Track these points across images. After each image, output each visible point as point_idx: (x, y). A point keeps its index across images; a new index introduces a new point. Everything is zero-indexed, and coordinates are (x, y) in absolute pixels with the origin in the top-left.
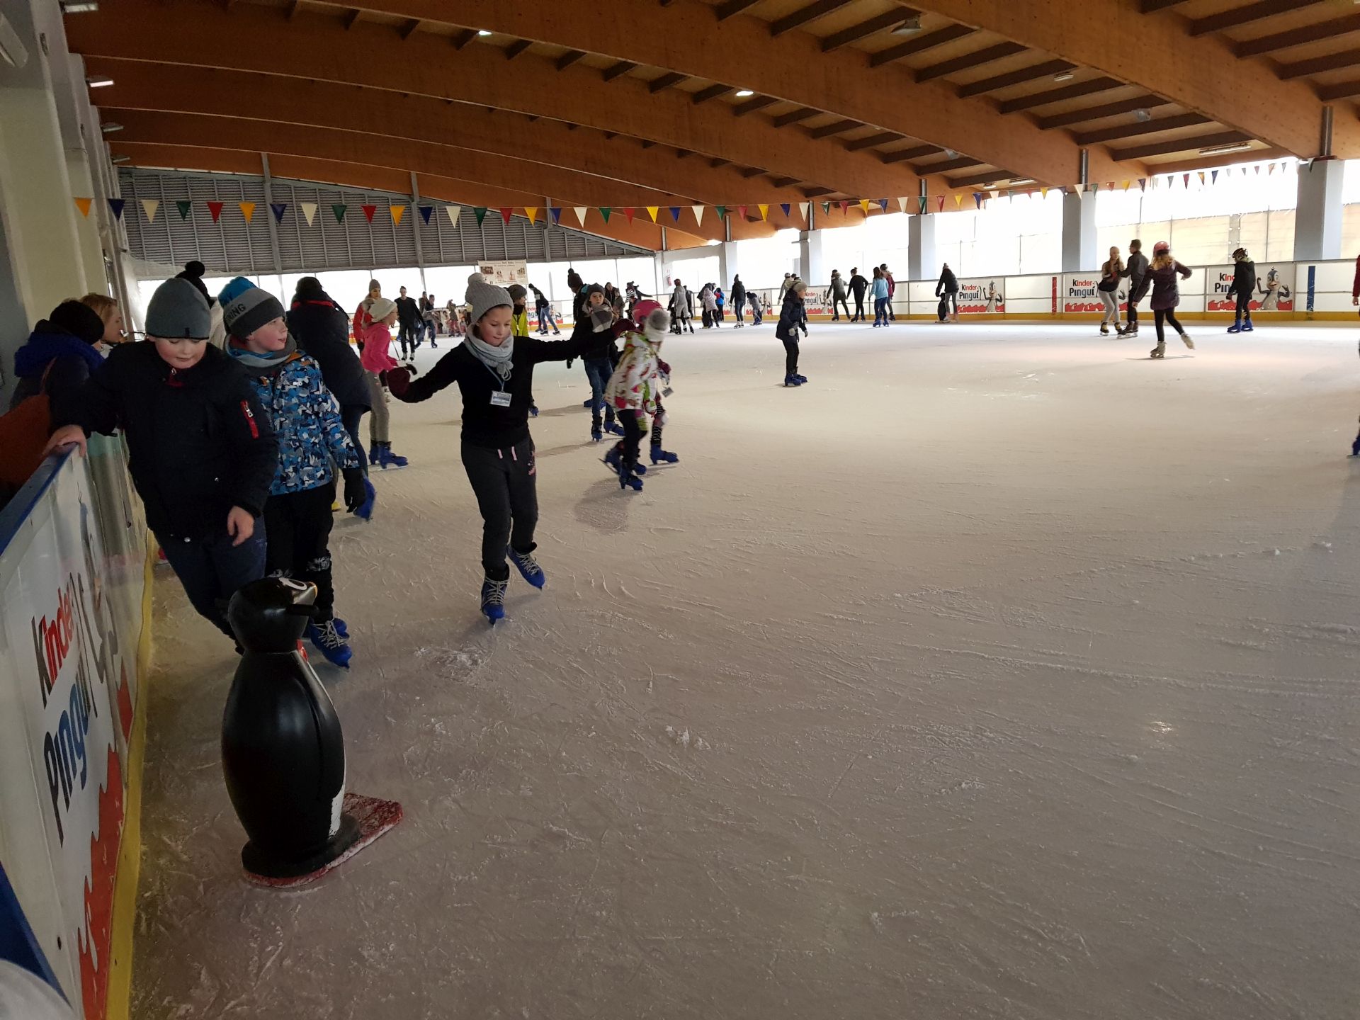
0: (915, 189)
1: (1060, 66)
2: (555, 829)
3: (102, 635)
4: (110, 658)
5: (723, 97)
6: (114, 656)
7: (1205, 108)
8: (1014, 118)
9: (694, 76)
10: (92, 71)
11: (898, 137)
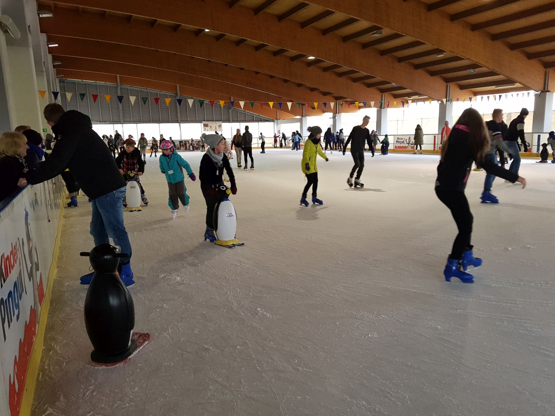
0: (380, 98)
1: (439, 51)
2: (206, 346)
3: (32, 263)
4: (35, 272)
5: (303, 59)
6: (37, 272)
7: (497, 70)
8: (420, 71)
9: (291, 50)
10: (50, 40)
11: (373, 77)
